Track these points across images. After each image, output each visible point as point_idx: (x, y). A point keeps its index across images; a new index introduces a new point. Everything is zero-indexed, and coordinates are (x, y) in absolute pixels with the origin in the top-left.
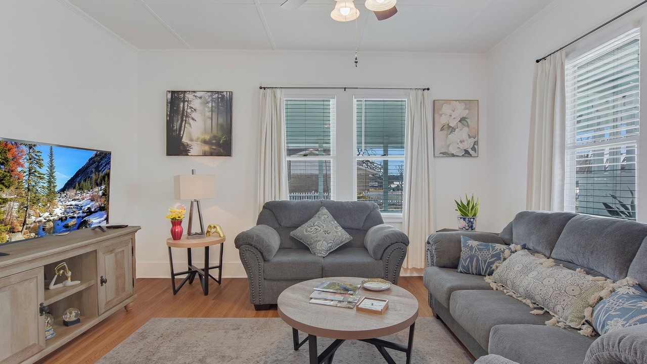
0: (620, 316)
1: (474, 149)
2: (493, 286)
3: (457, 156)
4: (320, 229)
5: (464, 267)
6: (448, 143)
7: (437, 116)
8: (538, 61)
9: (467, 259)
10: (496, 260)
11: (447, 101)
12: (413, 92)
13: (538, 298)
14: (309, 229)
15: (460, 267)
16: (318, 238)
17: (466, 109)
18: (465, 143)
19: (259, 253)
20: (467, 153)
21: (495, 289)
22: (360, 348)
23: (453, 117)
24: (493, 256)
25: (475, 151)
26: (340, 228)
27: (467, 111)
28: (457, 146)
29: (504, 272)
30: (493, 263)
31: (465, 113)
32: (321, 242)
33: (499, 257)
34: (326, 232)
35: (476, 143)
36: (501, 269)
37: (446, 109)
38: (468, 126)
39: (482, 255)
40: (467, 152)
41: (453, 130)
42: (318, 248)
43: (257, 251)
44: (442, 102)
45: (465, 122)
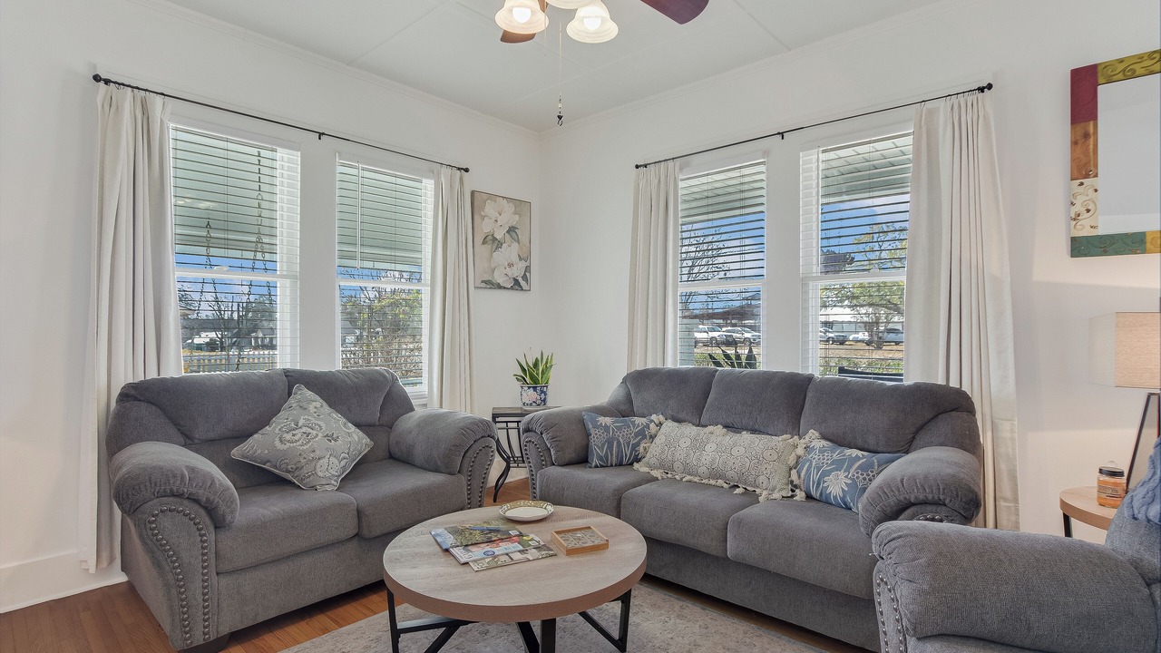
0: (837, 469)
1: (525, 278)
2: (656, 473)
3: (505, 288)
4: (314, 432)
5: (600, 458)
6: (493, 266)
7: (477, 217)
8: (637, 167)
9: (603, 445)
10: (641, 440)
11: (492, 196)
12: (445, 172)
13: (730, 474)
14: (288, 436)
15: (595, 459)
16: (318, 453)
17: (515, 213)
18: (515, 268)
19: (202, 512)
20: (516, 285)
21: (660, 478)
22: (502, 635)
23: (499, 223)
24: (637, 435)
25: (527, 281)
26: (353, 428)
27: (517, 217)
28: (505, 271)
29: (666, 452)
30: (638, 444)
31: (514, 220)
32: (326, 460)
33: (643, 434)
34: (330, 438)
35: (528, 269)
36: (654, 451)
37: (490, 209)
38: (518, 241)
39: (623, 435)
40: (516, 282)
41: (498, 244)
42: (320, 474)
43: (196, 507)
44: (485, 196)
45: (514, 234)
